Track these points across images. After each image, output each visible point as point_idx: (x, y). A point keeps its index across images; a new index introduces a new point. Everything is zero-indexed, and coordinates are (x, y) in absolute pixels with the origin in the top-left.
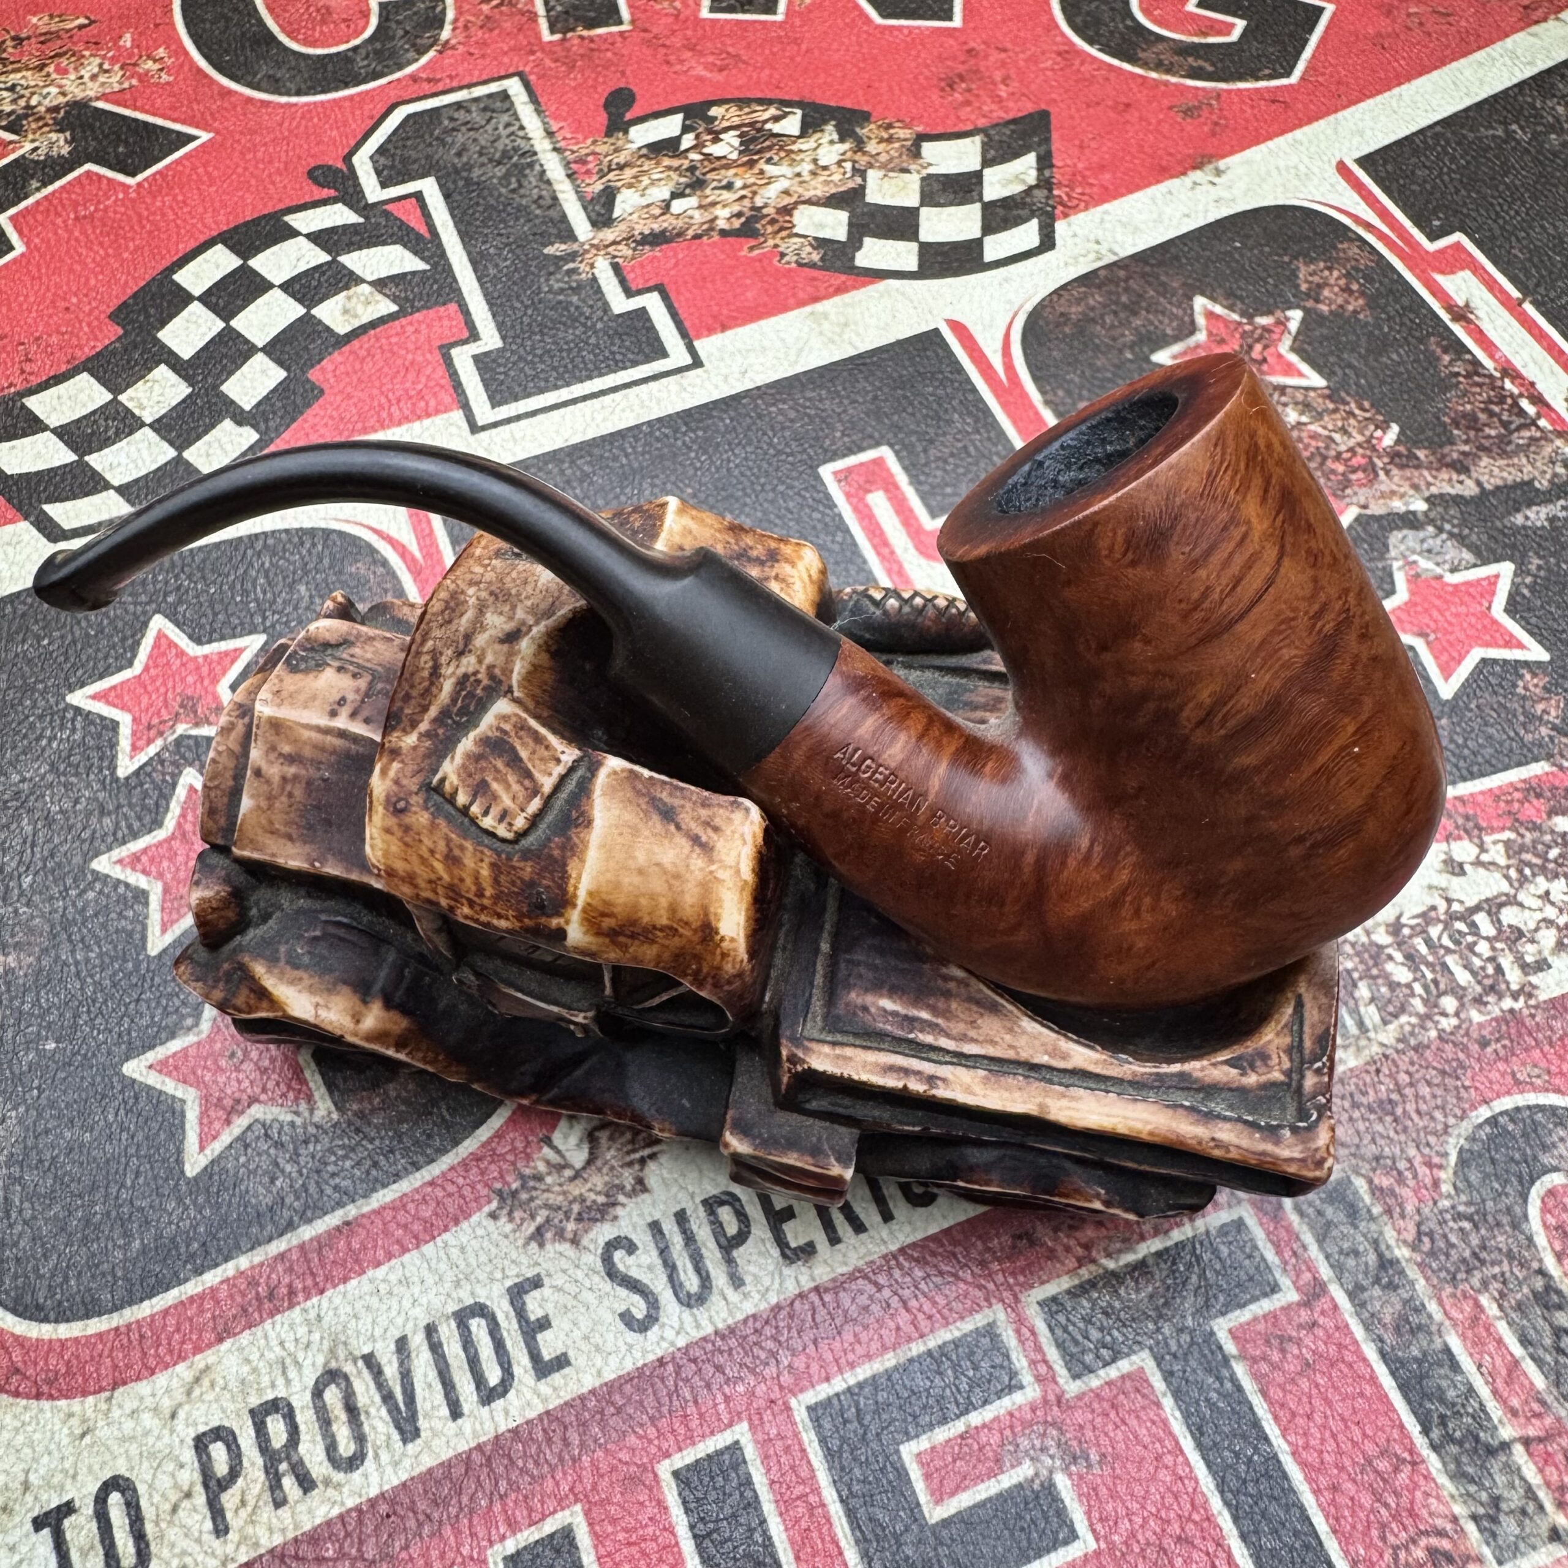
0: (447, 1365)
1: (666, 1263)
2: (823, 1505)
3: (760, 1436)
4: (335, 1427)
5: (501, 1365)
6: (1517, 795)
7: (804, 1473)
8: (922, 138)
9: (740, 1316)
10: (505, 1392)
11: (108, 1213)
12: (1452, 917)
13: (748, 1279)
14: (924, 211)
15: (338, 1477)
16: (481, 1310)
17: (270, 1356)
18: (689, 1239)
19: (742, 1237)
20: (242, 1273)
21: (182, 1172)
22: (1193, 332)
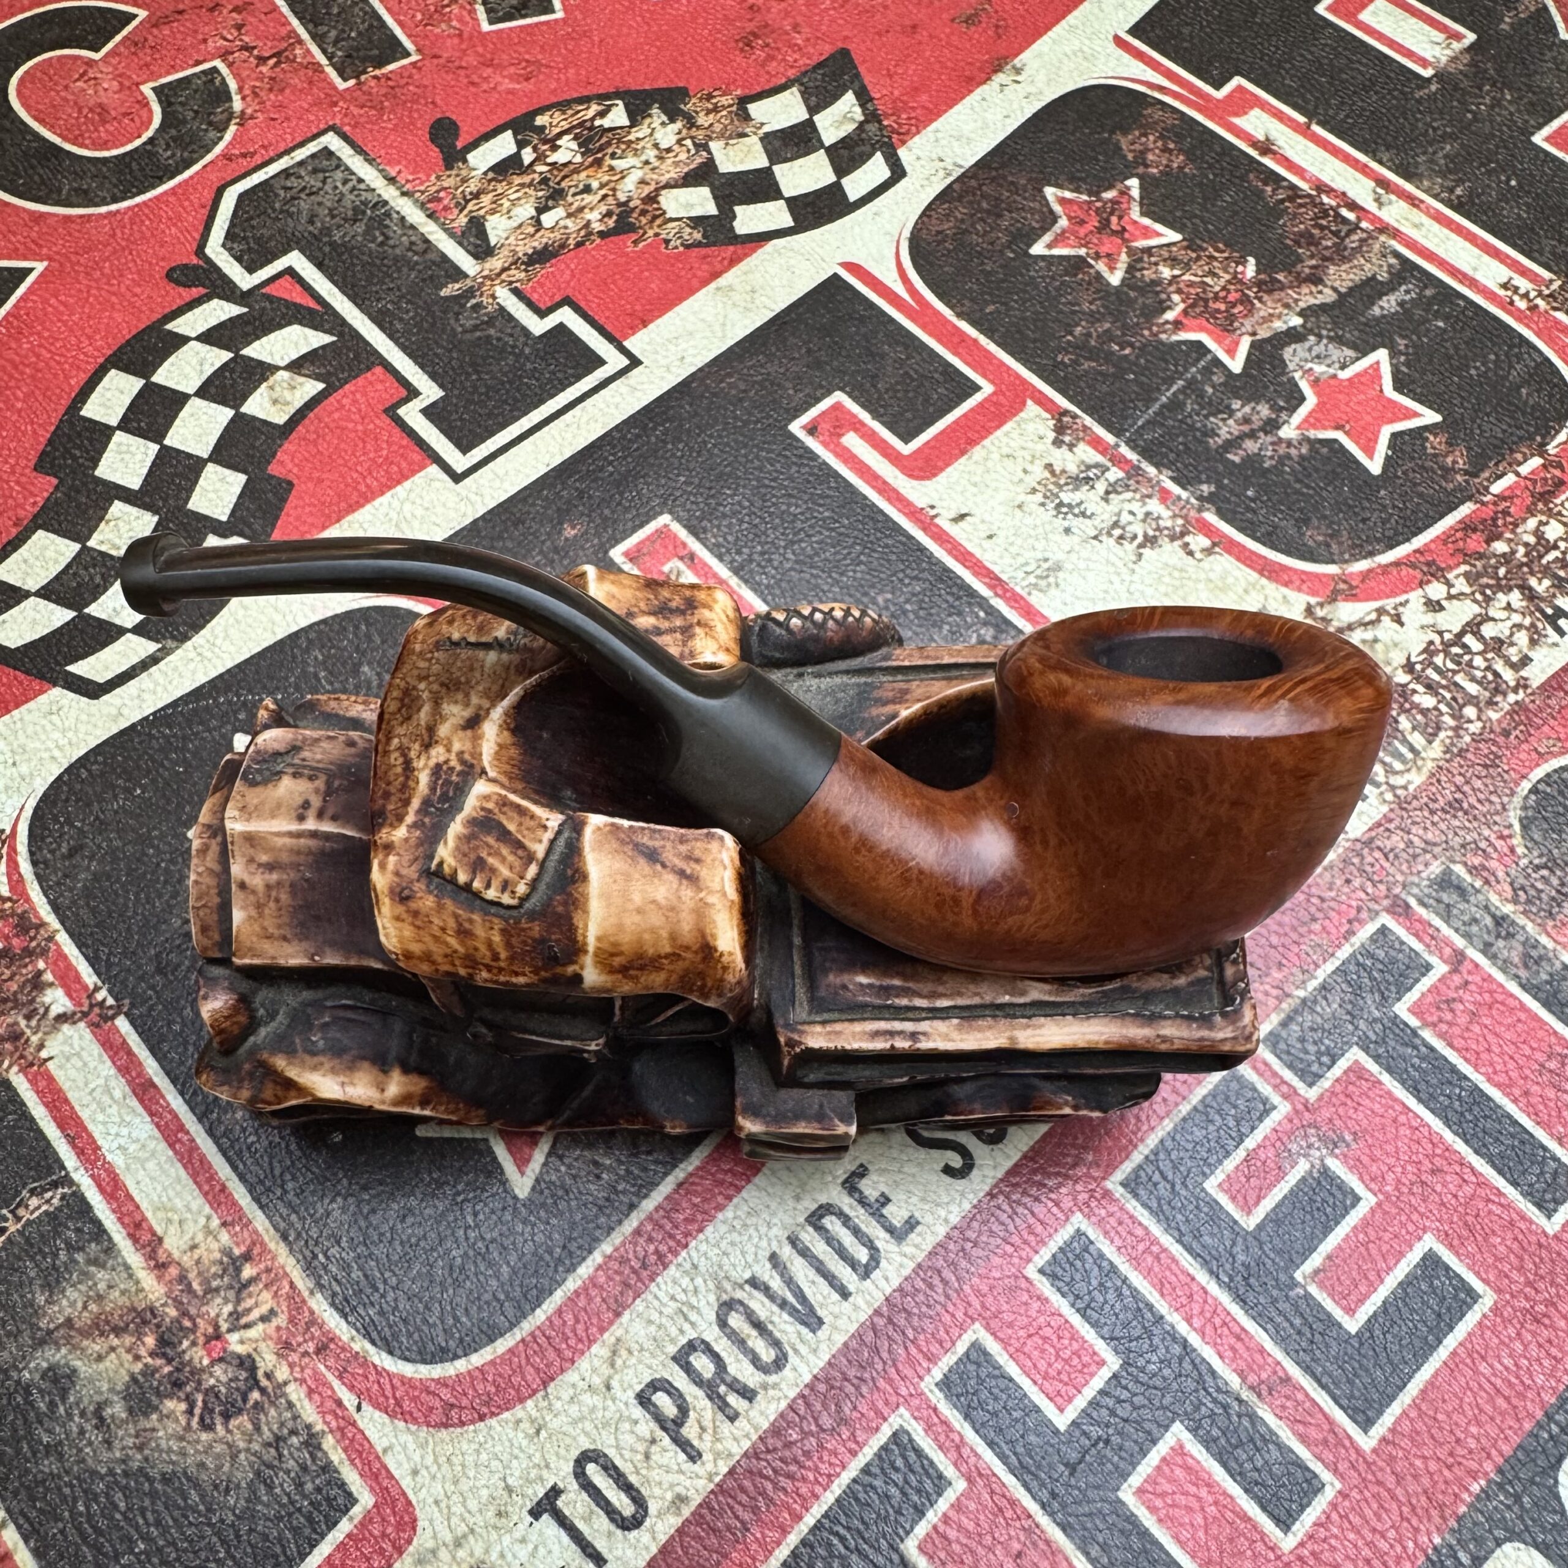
0: (821, 1262)
2: (1165, 1250)
3: (1093, 1219)
4: (750, 1343)
5: (863, 1244)
6: (1459, 535)
7: (1140, 1233)
8: (744, 101)
10: (877, 1266)
11: (466, 1253)
12: (1448, 645)
14: (776, 169)
15: (773, 1379)
16: (826, 1209)
17: (667, 1311)
20: (610, 1257)
21: (515, 1198)
22: (1055, 219)
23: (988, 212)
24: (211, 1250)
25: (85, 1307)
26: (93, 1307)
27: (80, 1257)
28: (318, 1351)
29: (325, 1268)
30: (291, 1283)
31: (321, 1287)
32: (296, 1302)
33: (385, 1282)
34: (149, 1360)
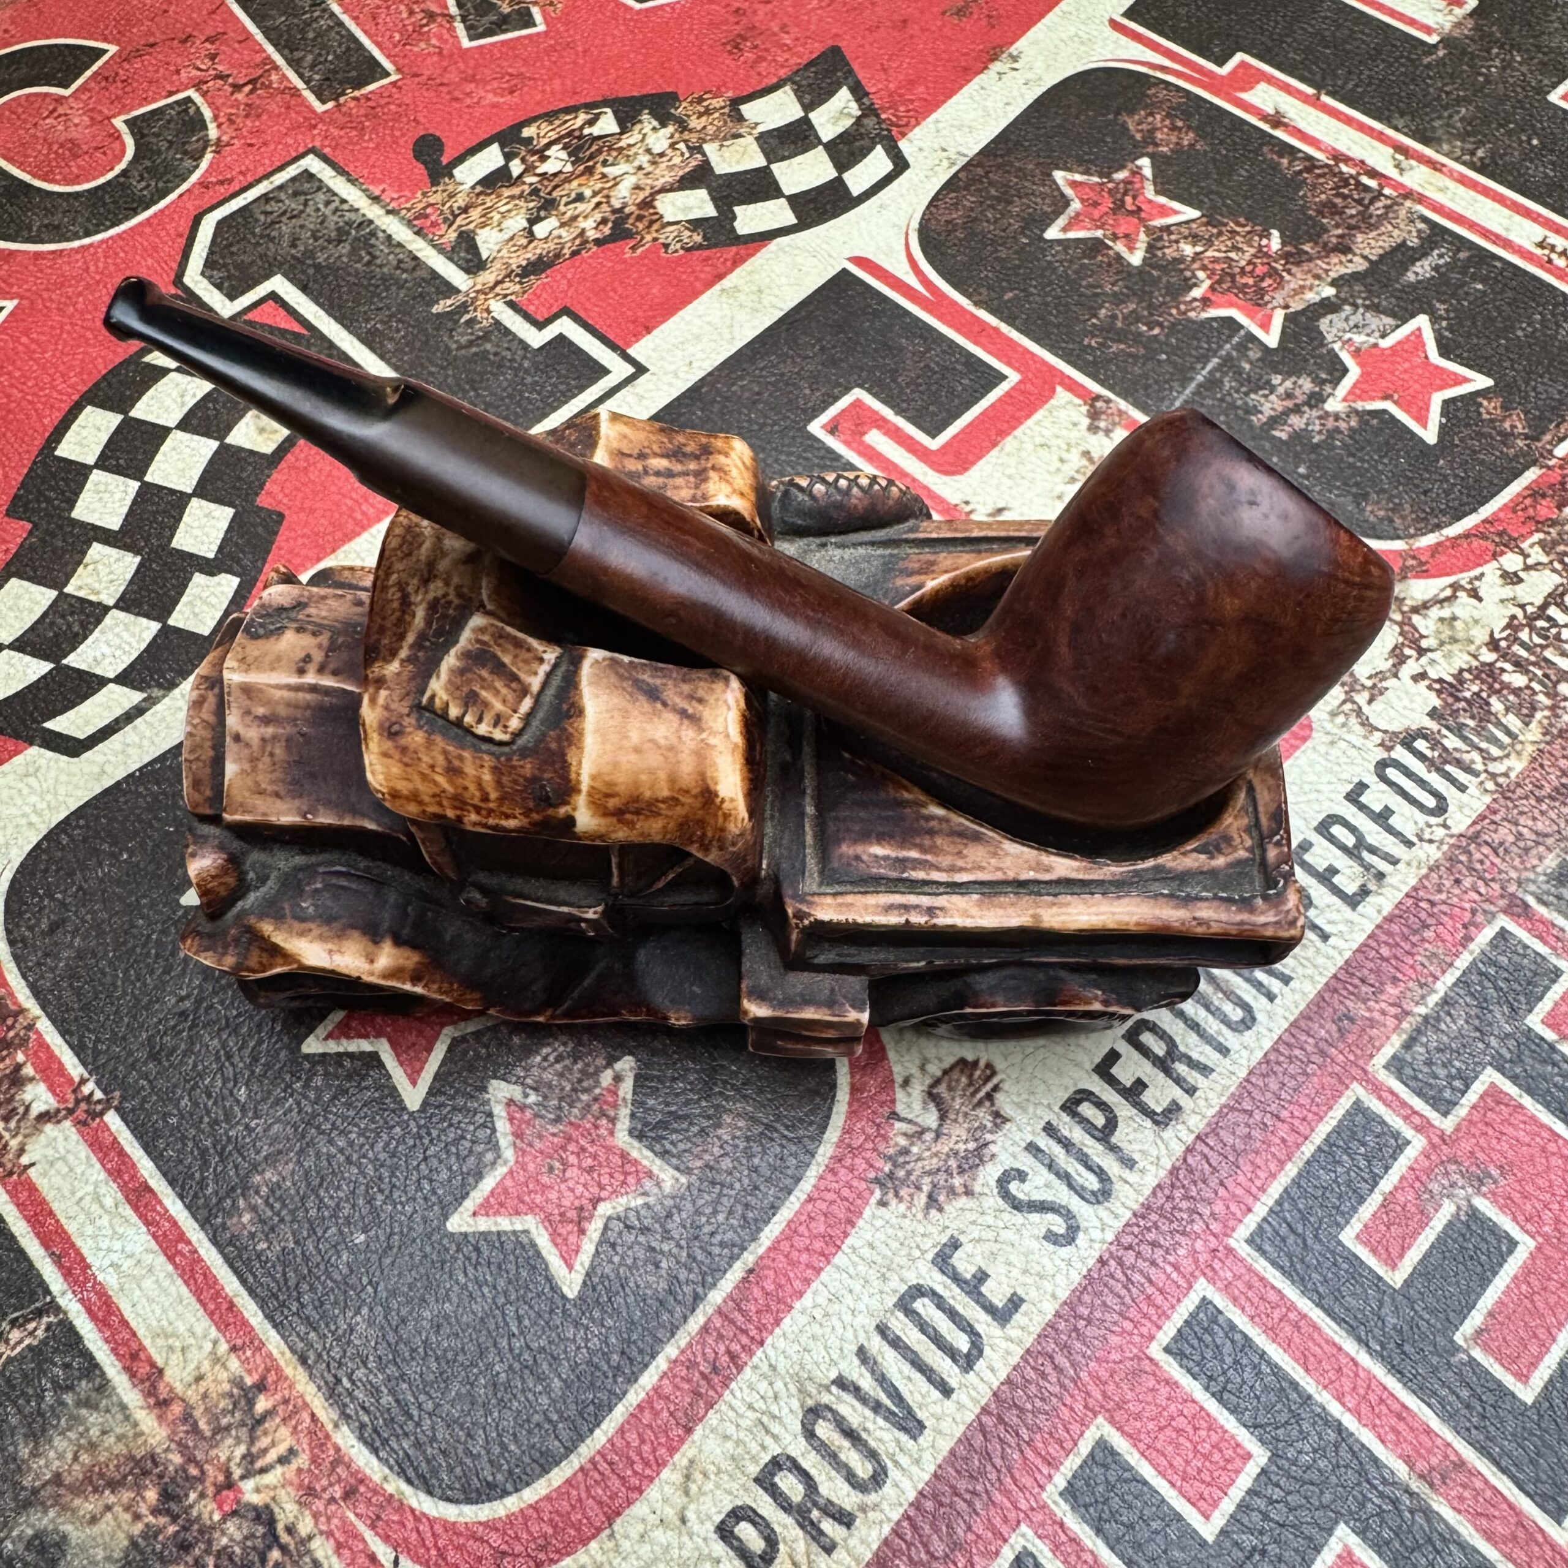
0: (916, 1354)
1: (1057, 1175)
2: (1304, 1316)
3: (1219, 1284)
4: (842, 1457)
5: (963, 1330)
6: (1528, 502)
7: (1272, 1296)
8: (736, 103)
9: (1147, 1192)
10: (980, 1352)
11: (510, 1367)
12: (1531, 619)
13: (1136, 1156)
14: (775, 167)
15: (871, 1498)
16: (918, 1291)
17: (745, 1423)
18: (1067, 1144)
19: (1112, 1123)
20: (675, 1361)
21: (563, 1297)
22: (1067, 203)
23: (999, 200)
24: (219, 1382)
25: (76, 1458)
26: (85, 1458)
27: (68, 1398)
28: (347, 1495)
29: (350, 1394)
30: (313, 1415)
31: (347, 1417)
32: (319, 1439)
33: (420, 1407)
34: (151, 1519)
